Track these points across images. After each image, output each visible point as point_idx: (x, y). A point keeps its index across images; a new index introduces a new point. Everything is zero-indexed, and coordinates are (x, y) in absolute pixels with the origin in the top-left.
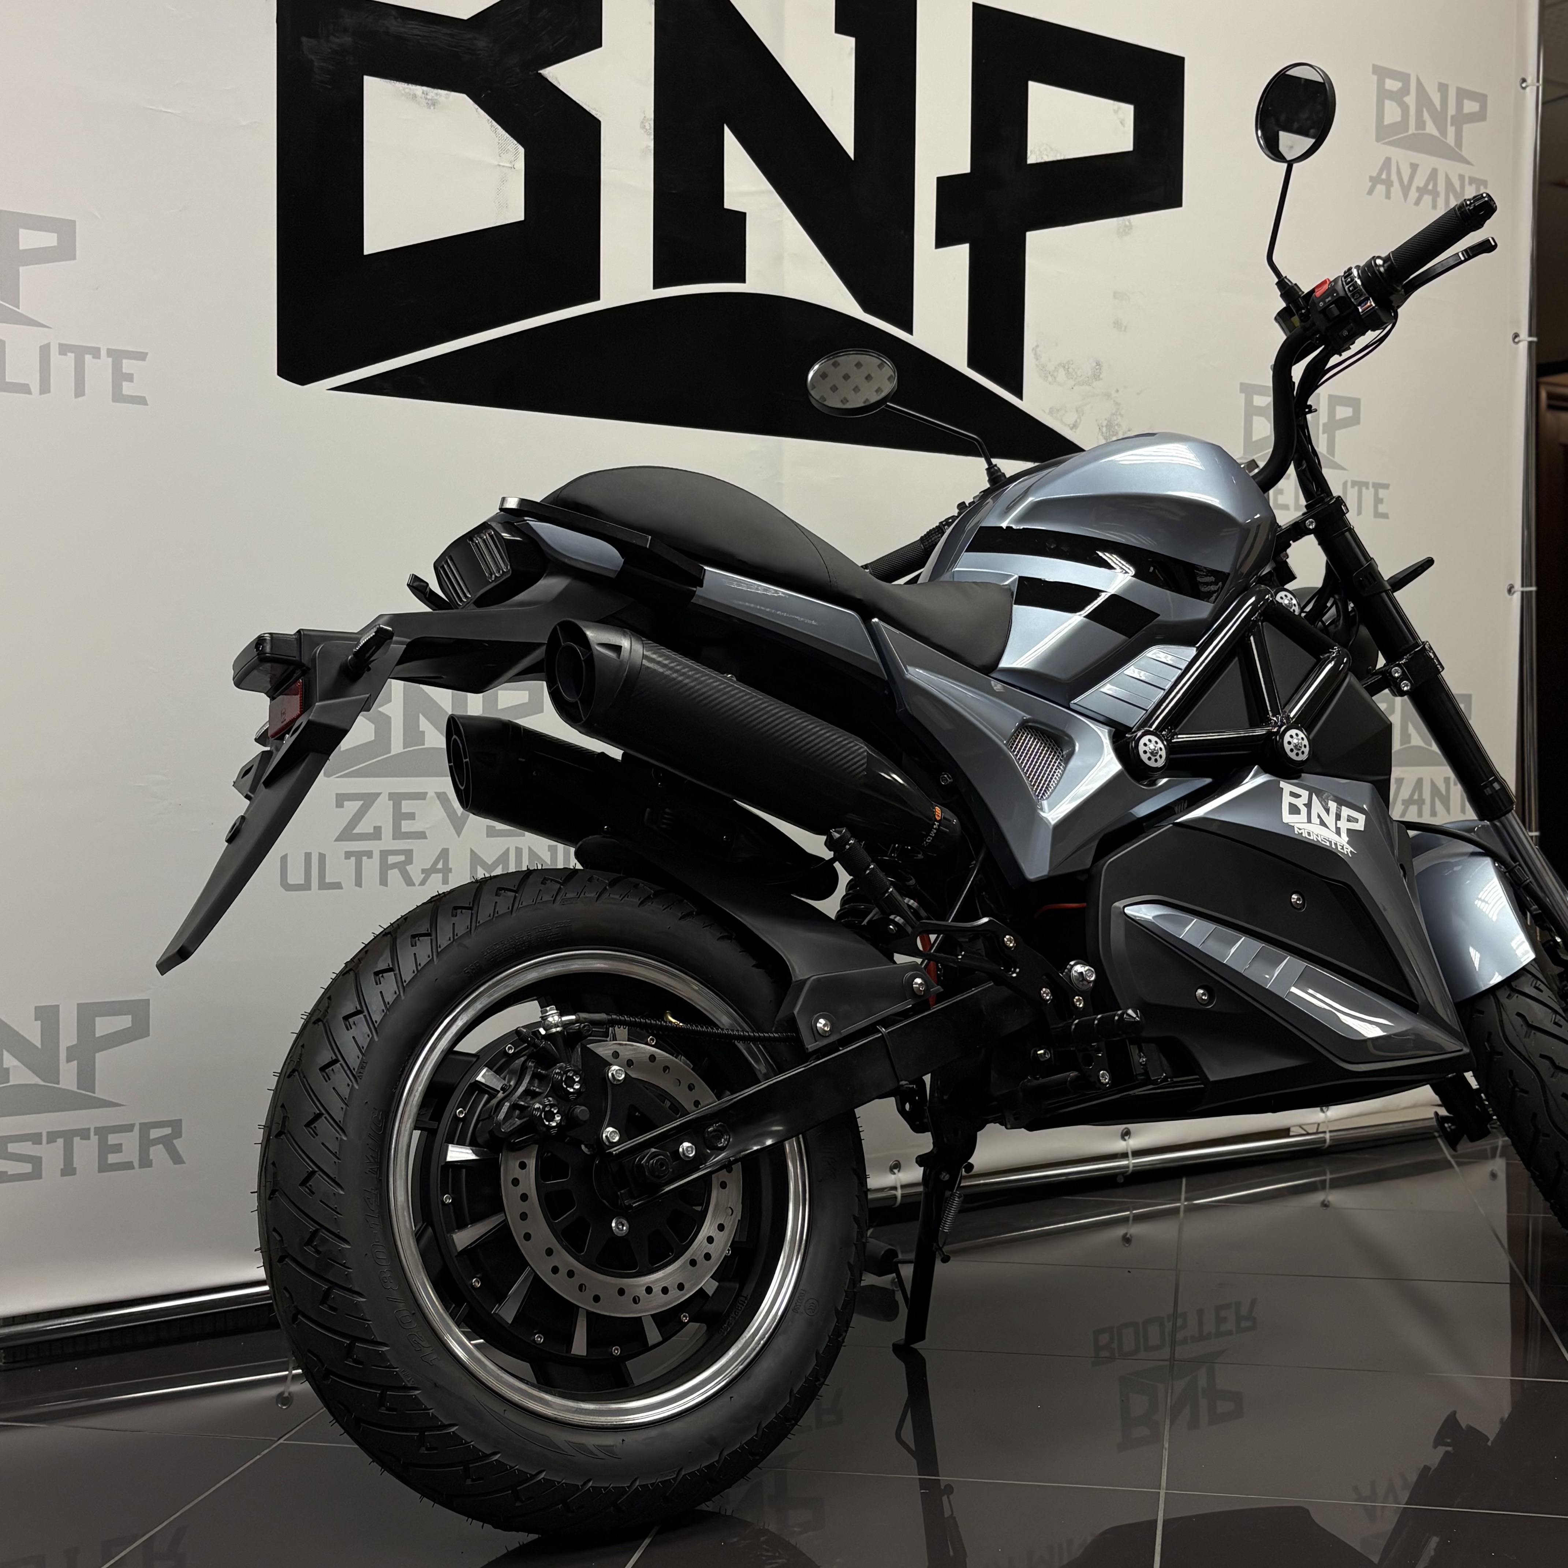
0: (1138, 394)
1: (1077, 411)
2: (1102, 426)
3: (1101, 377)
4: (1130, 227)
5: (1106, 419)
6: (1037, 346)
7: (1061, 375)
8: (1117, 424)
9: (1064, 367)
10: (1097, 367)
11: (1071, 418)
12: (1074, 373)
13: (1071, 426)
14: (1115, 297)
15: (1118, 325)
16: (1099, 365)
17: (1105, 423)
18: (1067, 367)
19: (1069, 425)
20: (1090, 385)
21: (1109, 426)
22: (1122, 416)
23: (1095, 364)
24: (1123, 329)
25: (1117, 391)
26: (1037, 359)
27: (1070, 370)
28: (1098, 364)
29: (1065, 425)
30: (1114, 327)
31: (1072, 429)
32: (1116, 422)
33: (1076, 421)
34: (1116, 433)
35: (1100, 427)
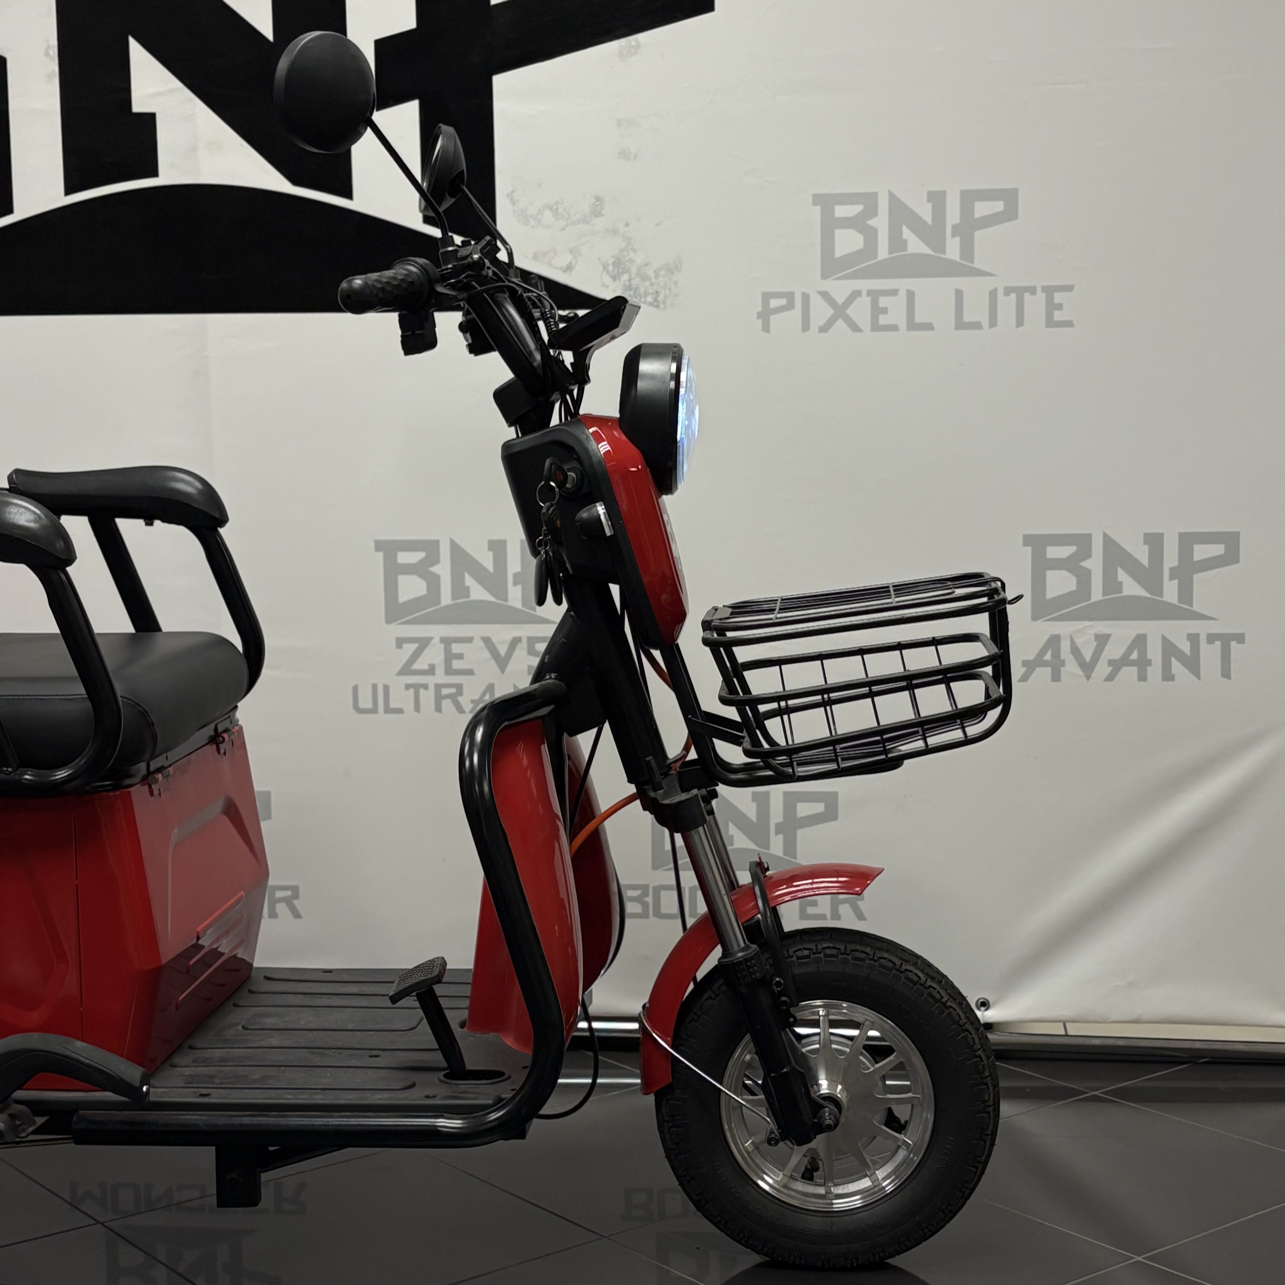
0: (657, 225)
1: (571, 252)
2: (608, 265)
3: (603, 212)
4: (638, 46)
5: (612, 257)
6: (513, 192)
7: (548, 216)
8: (628, 261)
9: (551, 208)
10: (598, 203)
11: (564, 259)
12: (565, 214)
13: (564, 269)
14: (619, 123)
15: (625, 155)
16: (600, 200)
17: (611, 261)
18: (555, 207)
19: (561, 268)
20: (588, 223)
21: (618, 263)
22: (634, 251)
23: (593, 200)
24: (632, 157)
25: (627, 225)
26: (514, 204)
27: (560, 210)
28: (598, 199)
29: (556, 268)
30: (620, 157)
31: (565, 271)
32: (627, 258)
33: (570, 263)
34: (628, 271)
35: (605, 268)
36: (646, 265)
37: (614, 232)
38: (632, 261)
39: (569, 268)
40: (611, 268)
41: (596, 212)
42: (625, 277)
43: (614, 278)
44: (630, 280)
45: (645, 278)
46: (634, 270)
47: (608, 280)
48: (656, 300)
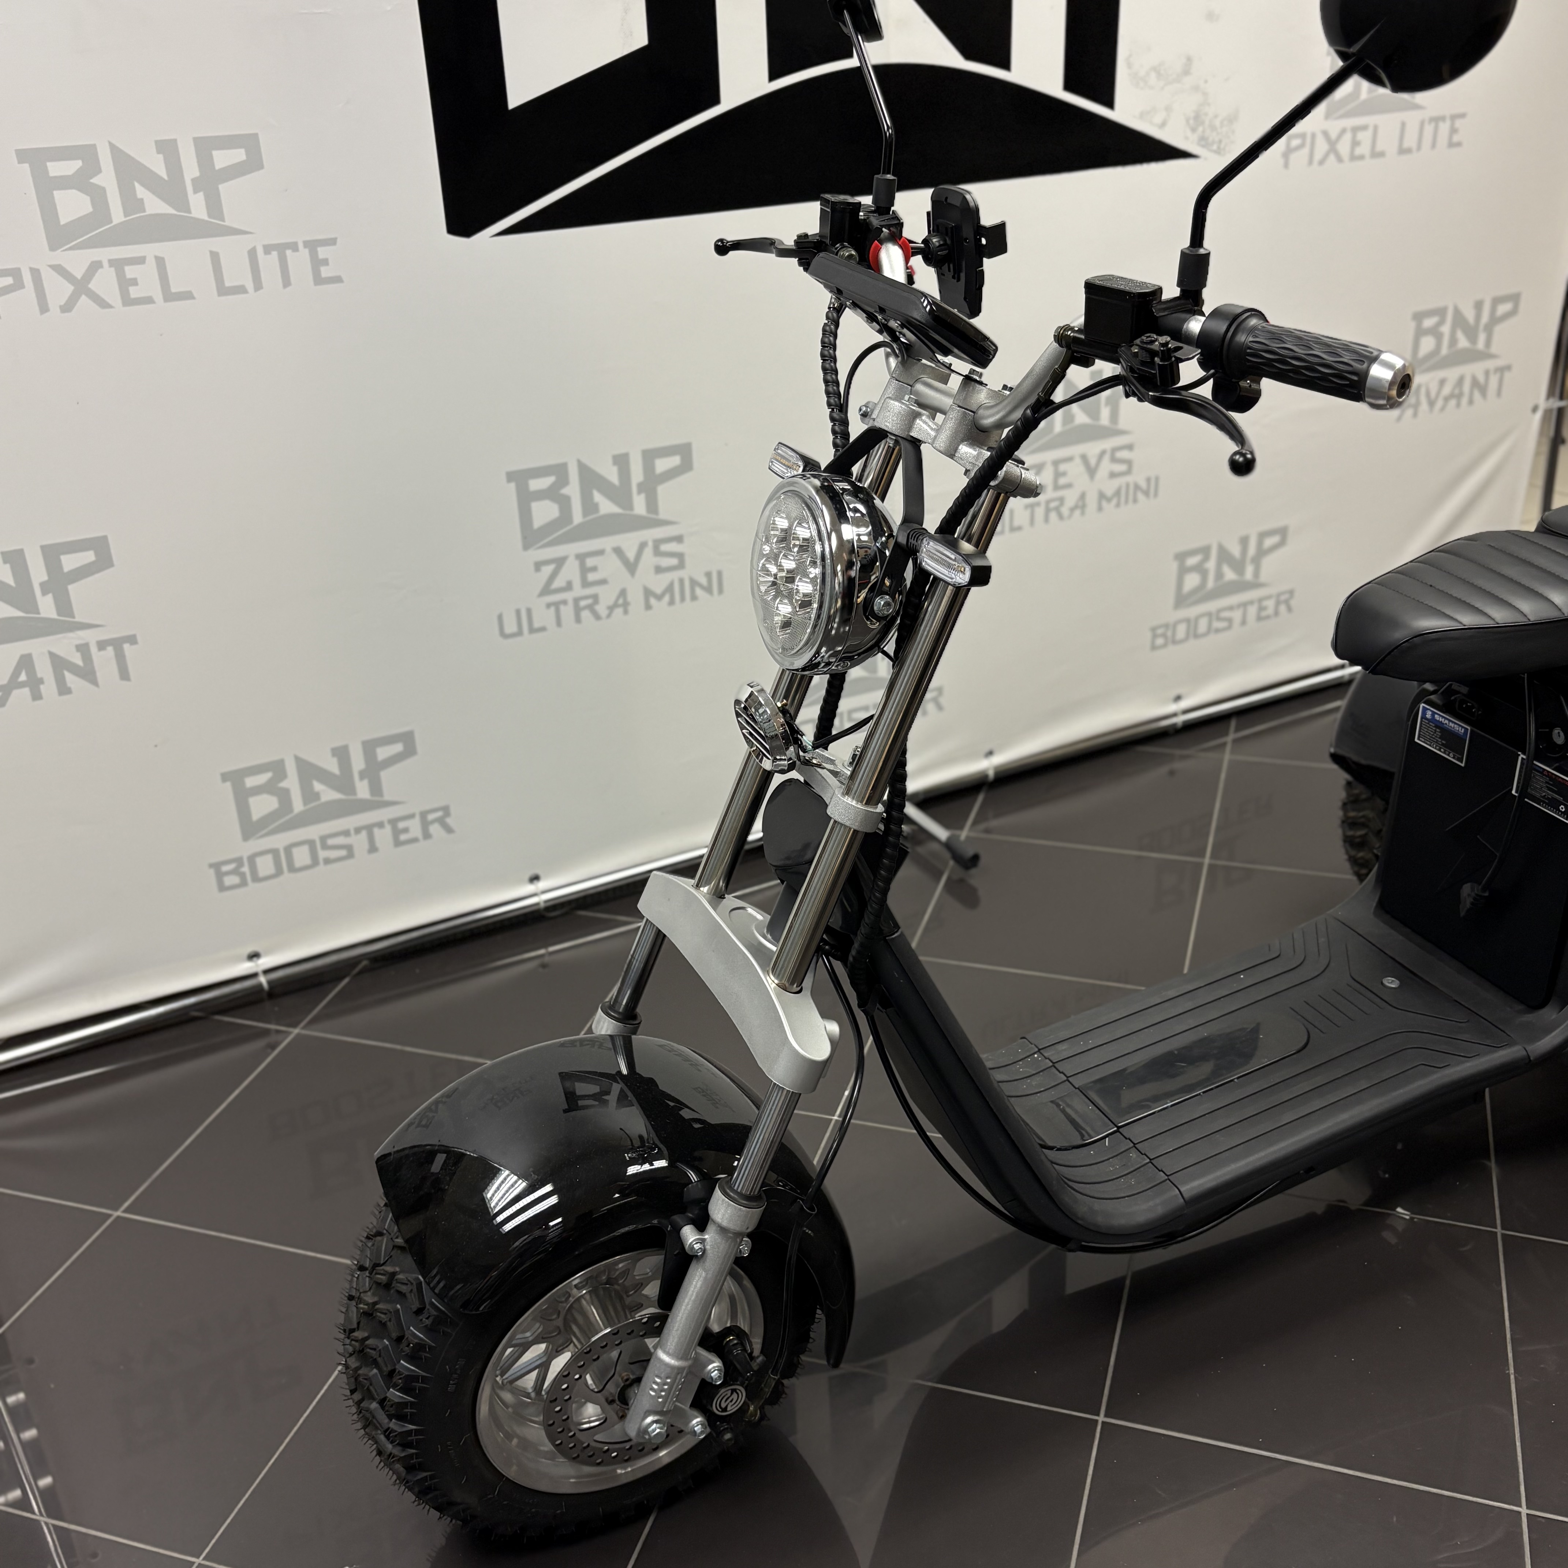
0: (1226, 80)
1: (1167, 109)
3: (1191, 71)
5: (1193, 111)
6: (1130, 55)
7: (1152, 78)
8: (1204, 114)
9: (1155, 70)
10: (1188, 62)
11: (1162, 117)
12: (1164, 74)
13: (1159, 125)
15: (1210, 16)
16: (1190, 60)
17: (1192, 115)
18: (1158, 69)
20: (1179, 82)
22: (1209, 104)
23: (1185, 60)
24: (1215, 19)
25: (1206, 81)
26: (1129, 68)
27: (1162, 72)
28: (1188, 59)
29: (1154, 124)
30: (1206, 19)
32: (1203, 112)
33: (1164, 119)
34: (1202, 123)
35: (1187, 121)
36: (1216, 116)
37: (1196, 88)
38: (1206, 114)
39: (1163, 125)
40: (1191, 122)
41: (1186, 72)
42: (1201, 129)
43: (1194, 130)
44: (1204, 131)
45: (1213, 128)
46: (1207, 123)
47: (1189, 133)
48: (1219, 148)
